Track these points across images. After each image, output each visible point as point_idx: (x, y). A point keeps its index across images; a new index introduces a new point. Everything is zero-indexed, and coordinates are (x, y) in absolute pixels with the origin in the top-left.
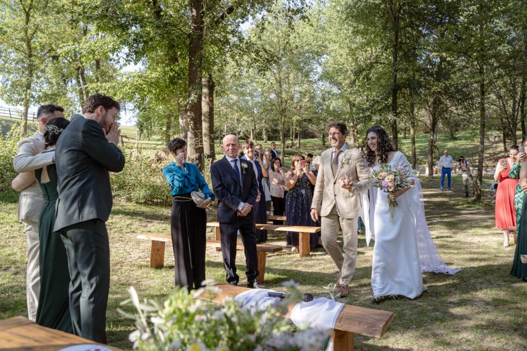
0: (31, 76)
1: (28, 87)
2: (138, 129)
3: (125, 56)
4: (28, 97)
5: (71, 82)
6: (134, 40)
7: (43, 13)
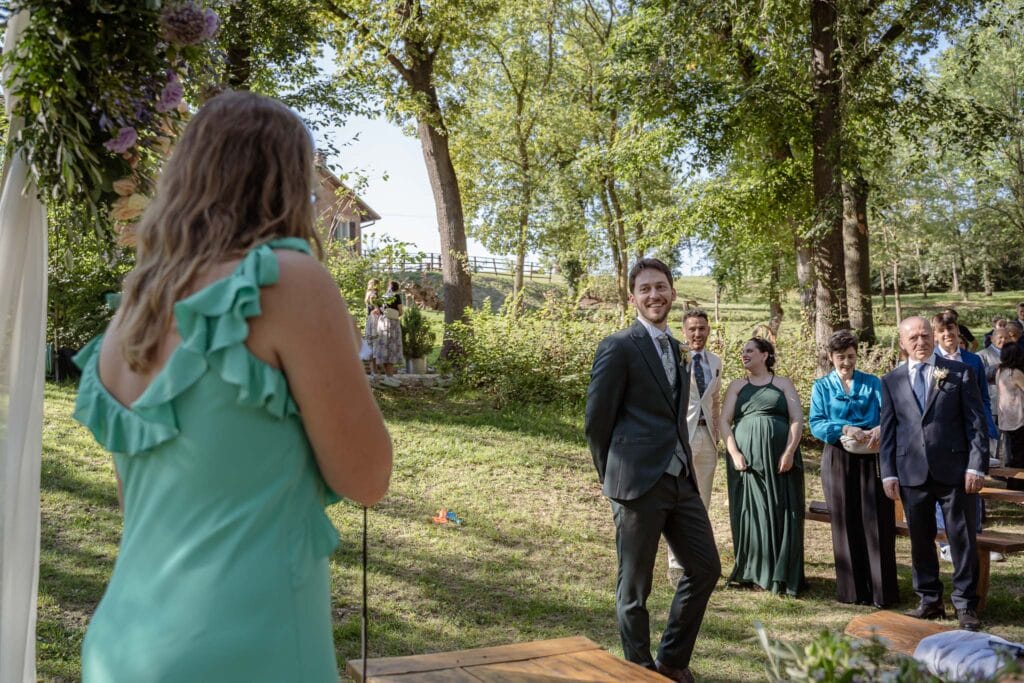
0: (529, 202)
1: (524, 221)
2: (714, 282)
3: (690, 159)
4: (524, 238)
5: (592, 203)
6: (707, 125)
7: (544, 91)
